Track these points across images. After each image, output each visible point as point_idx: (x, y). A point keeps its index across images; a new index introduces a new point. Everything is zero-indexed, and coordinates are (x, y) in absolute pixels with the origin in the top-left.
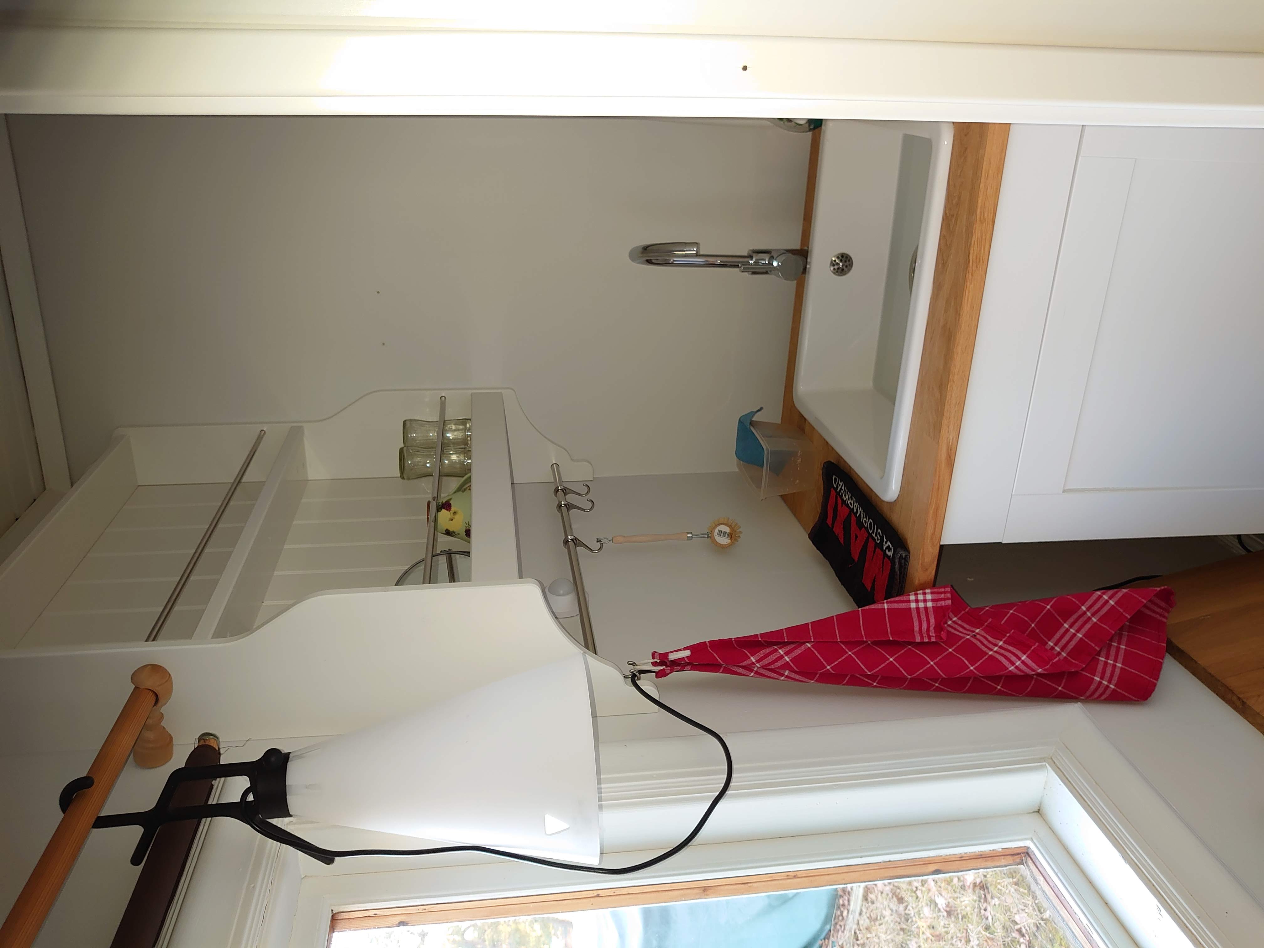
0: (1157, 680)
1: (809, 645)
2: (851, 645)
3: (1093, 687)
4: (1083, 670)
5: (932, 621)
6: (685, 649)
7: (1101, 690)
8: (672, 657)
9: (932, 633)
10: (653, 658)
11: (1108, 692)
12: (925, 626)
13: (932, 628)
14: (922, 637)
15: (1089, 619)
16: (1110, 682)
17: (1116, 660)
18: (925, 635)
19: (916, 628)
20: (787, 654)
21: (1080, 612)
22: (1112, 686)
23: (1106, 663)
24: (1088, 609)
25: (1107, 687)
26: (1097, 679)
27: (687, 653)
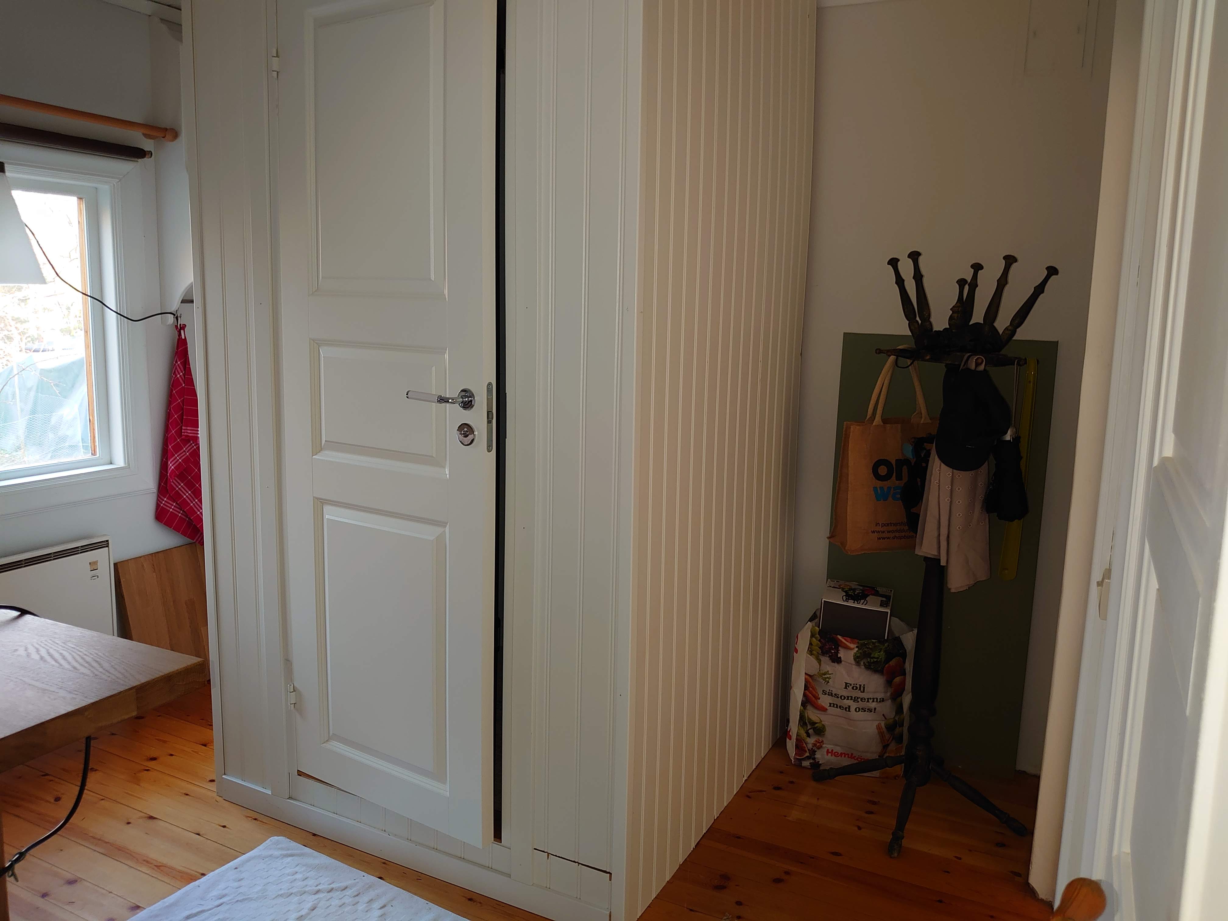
0: (164, 524)
1: (184, 385)
2: (183, 401)
3: (162, 497)
4: (170, 495)
5: (191, 435)
6: (185, 337)
7: (161, 501)
8: (182, 331)
9: (185, 434)
10: (183, 325)
11: (160, 503)
12: (189, 431)
13: (188, 434)
14: (184, 429)
15: (192, 503)
16: (164, 504)
17: (173, 509)
18: (185, 431)
19: (188, 428)
20: (180, 376)
21: (195, 499)
22: (162, 505)
23: (173, 505)
24: (196, 502)
25: (162, 503)
26: (165, 499)
27: (183, 337)
